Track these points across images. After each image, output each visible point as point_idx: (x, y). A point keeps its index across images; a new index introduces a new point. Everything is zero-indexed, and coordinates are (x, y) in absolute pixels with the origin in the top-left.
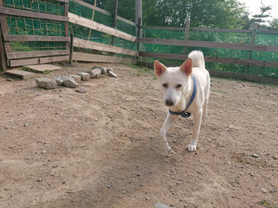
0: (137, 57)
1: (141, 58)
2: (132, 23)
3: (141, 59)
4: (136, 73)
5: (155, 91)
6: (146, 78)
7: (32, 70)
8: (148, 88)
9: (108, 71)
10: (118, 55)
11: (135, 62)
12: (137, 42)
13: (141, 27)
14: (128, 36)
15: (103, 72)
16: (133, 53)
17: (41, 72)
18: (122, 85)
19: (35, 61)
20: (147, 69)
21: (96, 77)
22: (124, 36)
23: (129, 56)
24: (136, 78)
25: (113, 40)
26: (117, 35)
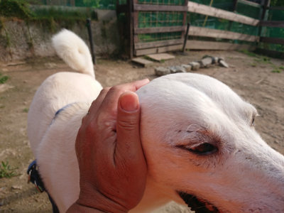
0: (257, 43)
1: (262, 44)
2: (256, 5)
3: (262, 46)
4: (252, 63)
5: (270, 87)
6: (262, 70)
7: (151, 59)
8: (262, 83)
9: (219, 60)
10: (234, 41)
11: (253, 49)
12: (259, 26)
13: (268, 8)
14: (248, 20)
15: (213, 62)
16: (252, 39)
17: (158, 61)
18: (233, 76)
19: (154, 50)
20: (267, 58)
21: (206, 67)
22: (244, 20)
23: (247, 42)
24: (251, 69)
25: (230, 25)
26: (236, 20)
